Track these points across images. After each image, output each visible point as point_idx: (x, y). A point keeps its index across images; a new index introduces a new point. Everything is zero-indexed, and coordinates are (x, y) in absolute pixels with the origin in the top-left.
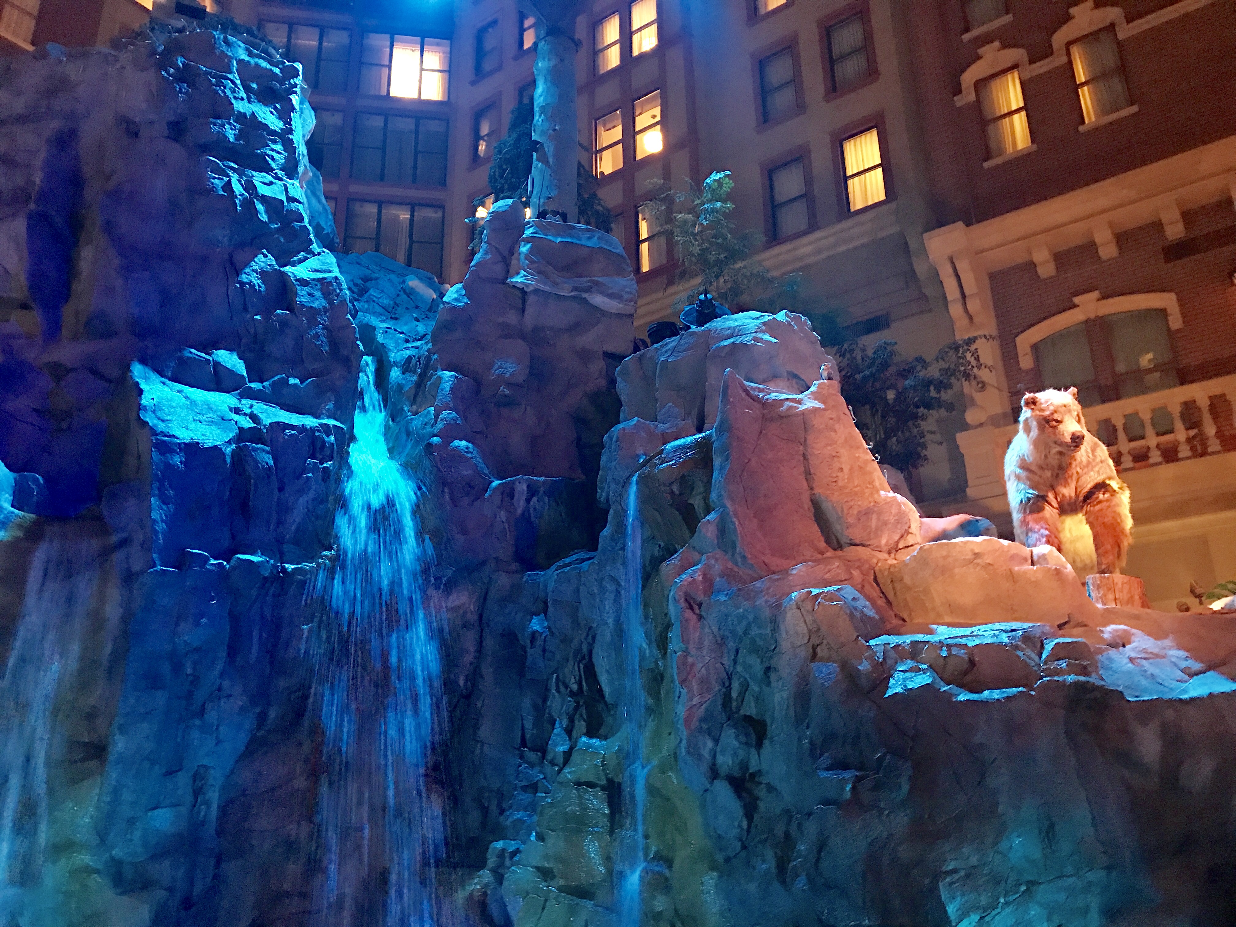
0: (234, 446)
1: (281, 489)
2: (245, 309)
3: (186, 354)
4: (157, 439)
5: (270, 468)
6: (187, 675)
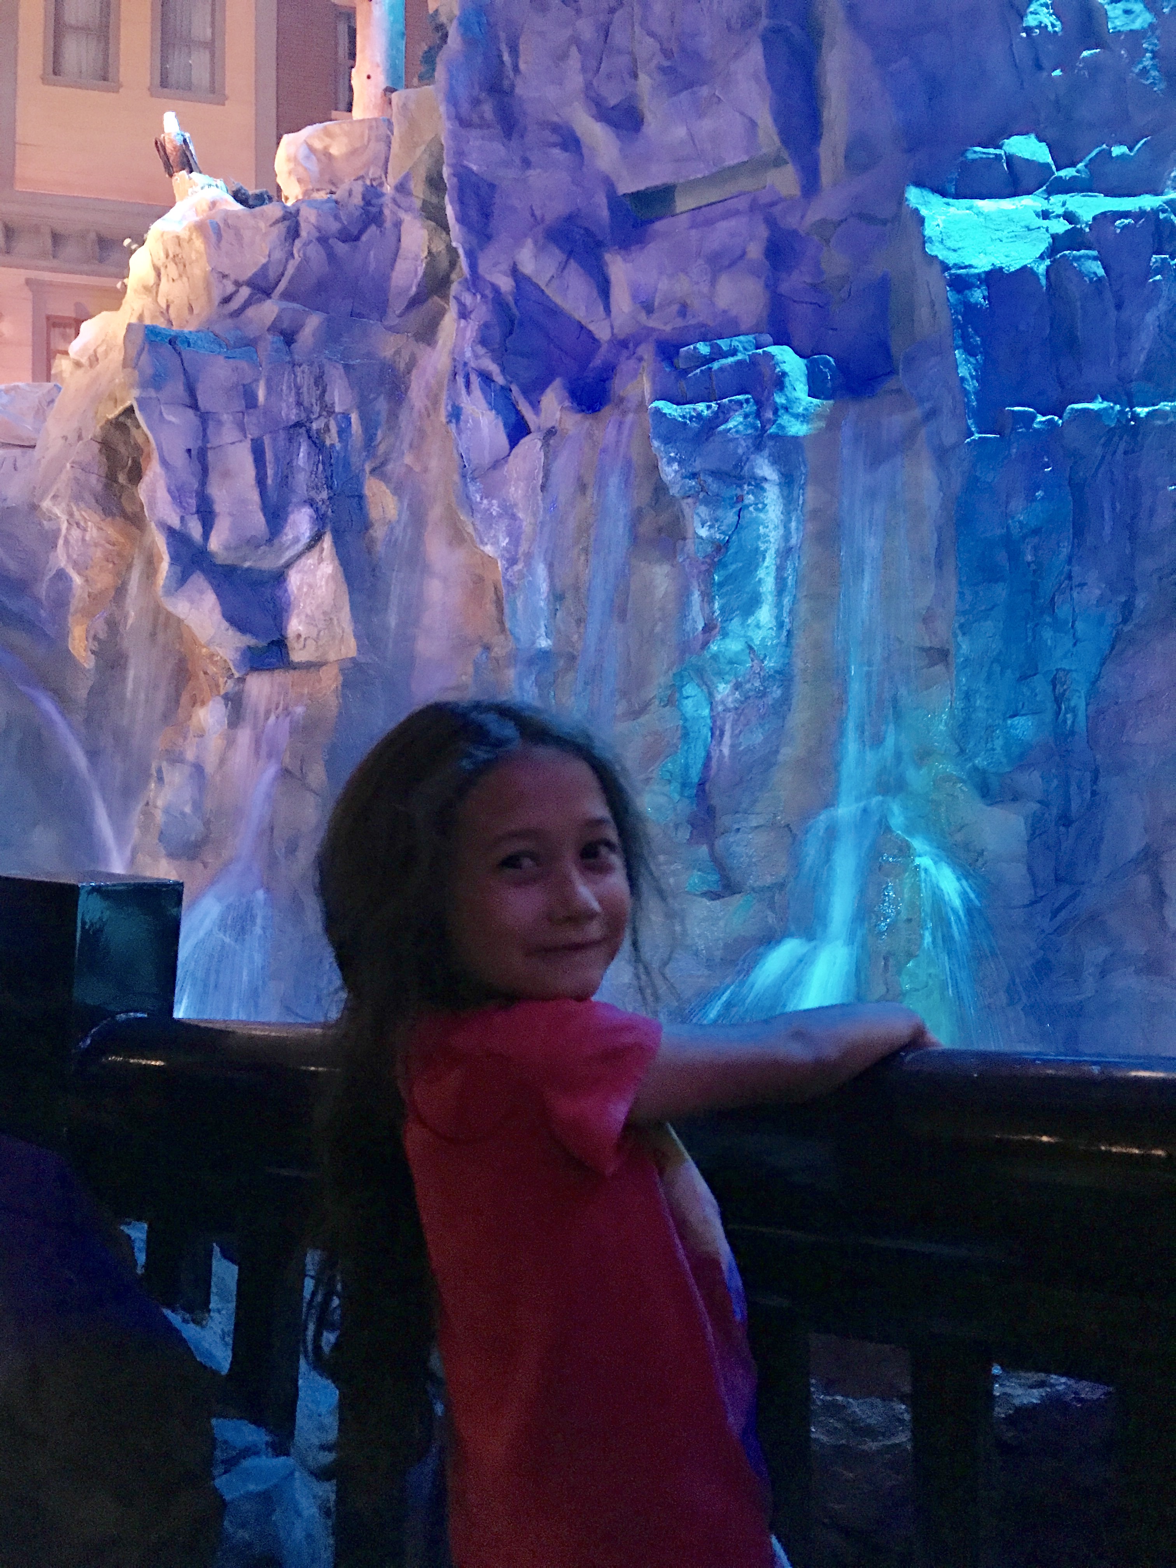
0: (1048, 262)
1: (1119, 307)
2: (1039, 67)
3: (970, 156)
4: (950, 275)
5: (1100, 279)
6: (1029, 564)
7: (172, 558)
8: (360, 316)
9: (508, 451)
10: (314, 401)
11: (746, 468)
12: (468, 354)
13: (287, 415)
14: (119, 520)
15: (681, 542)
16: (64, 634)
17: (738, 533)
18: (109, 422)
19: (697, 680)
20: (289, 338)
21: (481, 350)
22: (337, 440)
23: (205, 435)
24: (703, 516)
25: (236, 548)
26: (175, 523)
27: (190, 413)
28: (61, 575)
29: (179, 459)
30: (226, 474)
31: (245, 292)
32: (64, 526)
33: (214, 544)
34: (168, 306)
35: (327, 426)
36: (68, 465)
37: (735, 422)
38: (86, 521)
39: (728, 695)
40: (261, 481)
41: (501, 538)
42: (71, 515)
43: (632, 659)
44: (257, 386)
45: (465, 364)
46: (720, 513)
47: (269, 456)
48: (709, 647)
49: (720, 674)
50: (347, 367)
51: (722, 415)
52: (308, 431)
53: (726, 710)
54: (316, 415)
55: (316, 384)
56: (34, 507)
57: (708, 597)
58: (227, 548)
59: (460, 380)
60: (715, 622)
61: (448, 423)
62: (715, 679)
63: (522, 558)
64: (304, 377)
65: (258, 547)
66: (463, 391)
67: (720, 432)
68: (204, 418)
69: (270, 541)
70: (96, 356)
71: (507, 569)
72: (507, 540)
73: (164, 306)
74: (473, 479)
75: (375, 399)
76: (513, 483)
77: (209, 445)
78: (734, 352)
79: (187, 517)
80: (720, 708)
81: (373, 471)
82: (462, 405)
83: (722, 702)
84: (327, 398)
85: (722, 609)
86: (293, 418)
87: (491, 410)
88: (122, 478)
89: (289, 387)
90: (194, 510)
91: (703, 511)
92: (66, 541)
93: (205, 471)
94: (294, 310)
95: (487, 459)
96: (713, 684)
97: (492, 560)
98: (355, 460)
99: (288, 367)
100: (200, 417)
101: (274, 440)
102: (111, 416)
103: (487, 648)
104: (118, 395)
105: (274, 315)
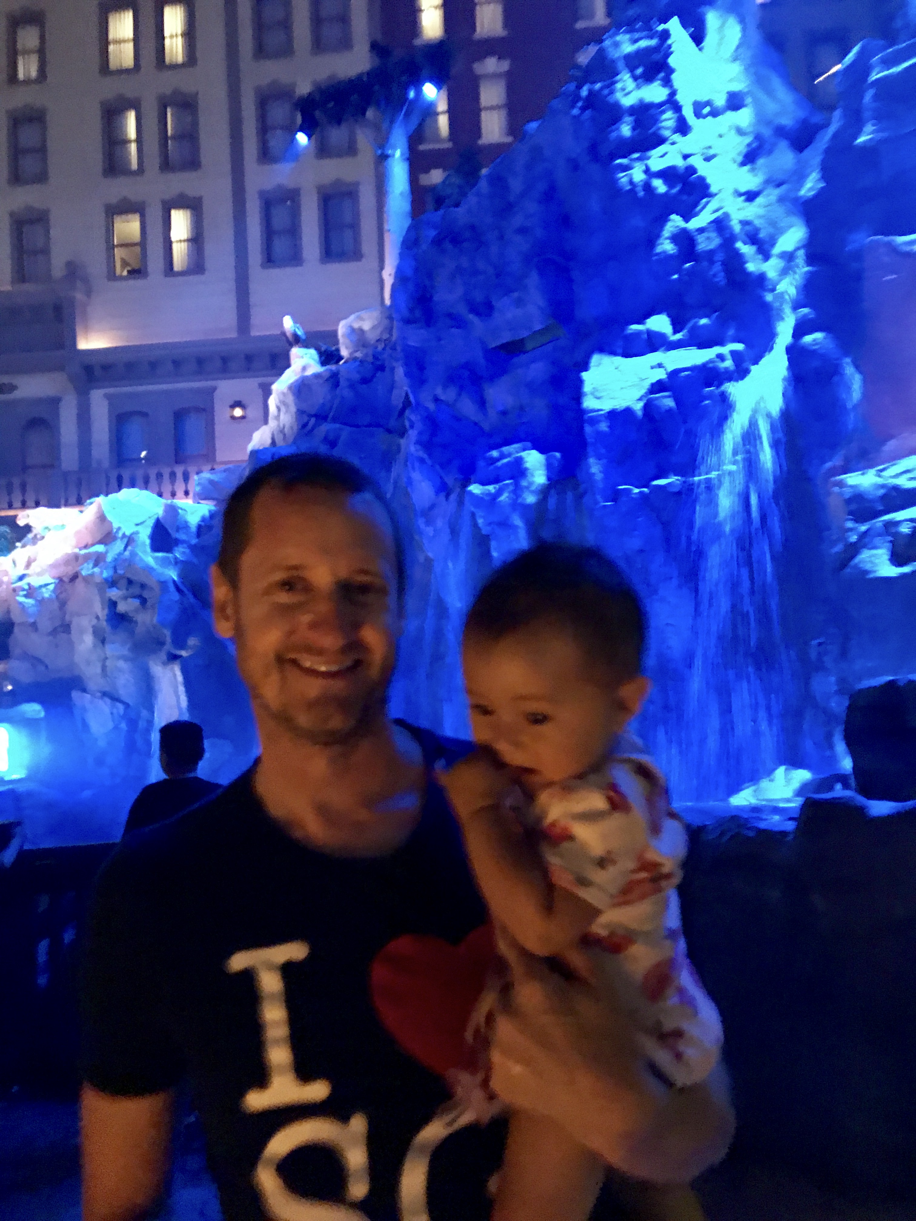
0: (644, 402)
3: (629, 331)
4: (588, 417)
5: (672, 409)
12: (413, 449)
20: (333, 444)
21: (418, 447)
31: (314, 420)
37: (504, 497)
51: (499, 493)
59: (410, 464)
61: (406, 487)
66: (412, 470)
67: (498, 502)
74: (421, 516)
78: (509, 455)
82: (412, 478)
94: (337, 427)
95: (427, 505)
105: (328, 431)
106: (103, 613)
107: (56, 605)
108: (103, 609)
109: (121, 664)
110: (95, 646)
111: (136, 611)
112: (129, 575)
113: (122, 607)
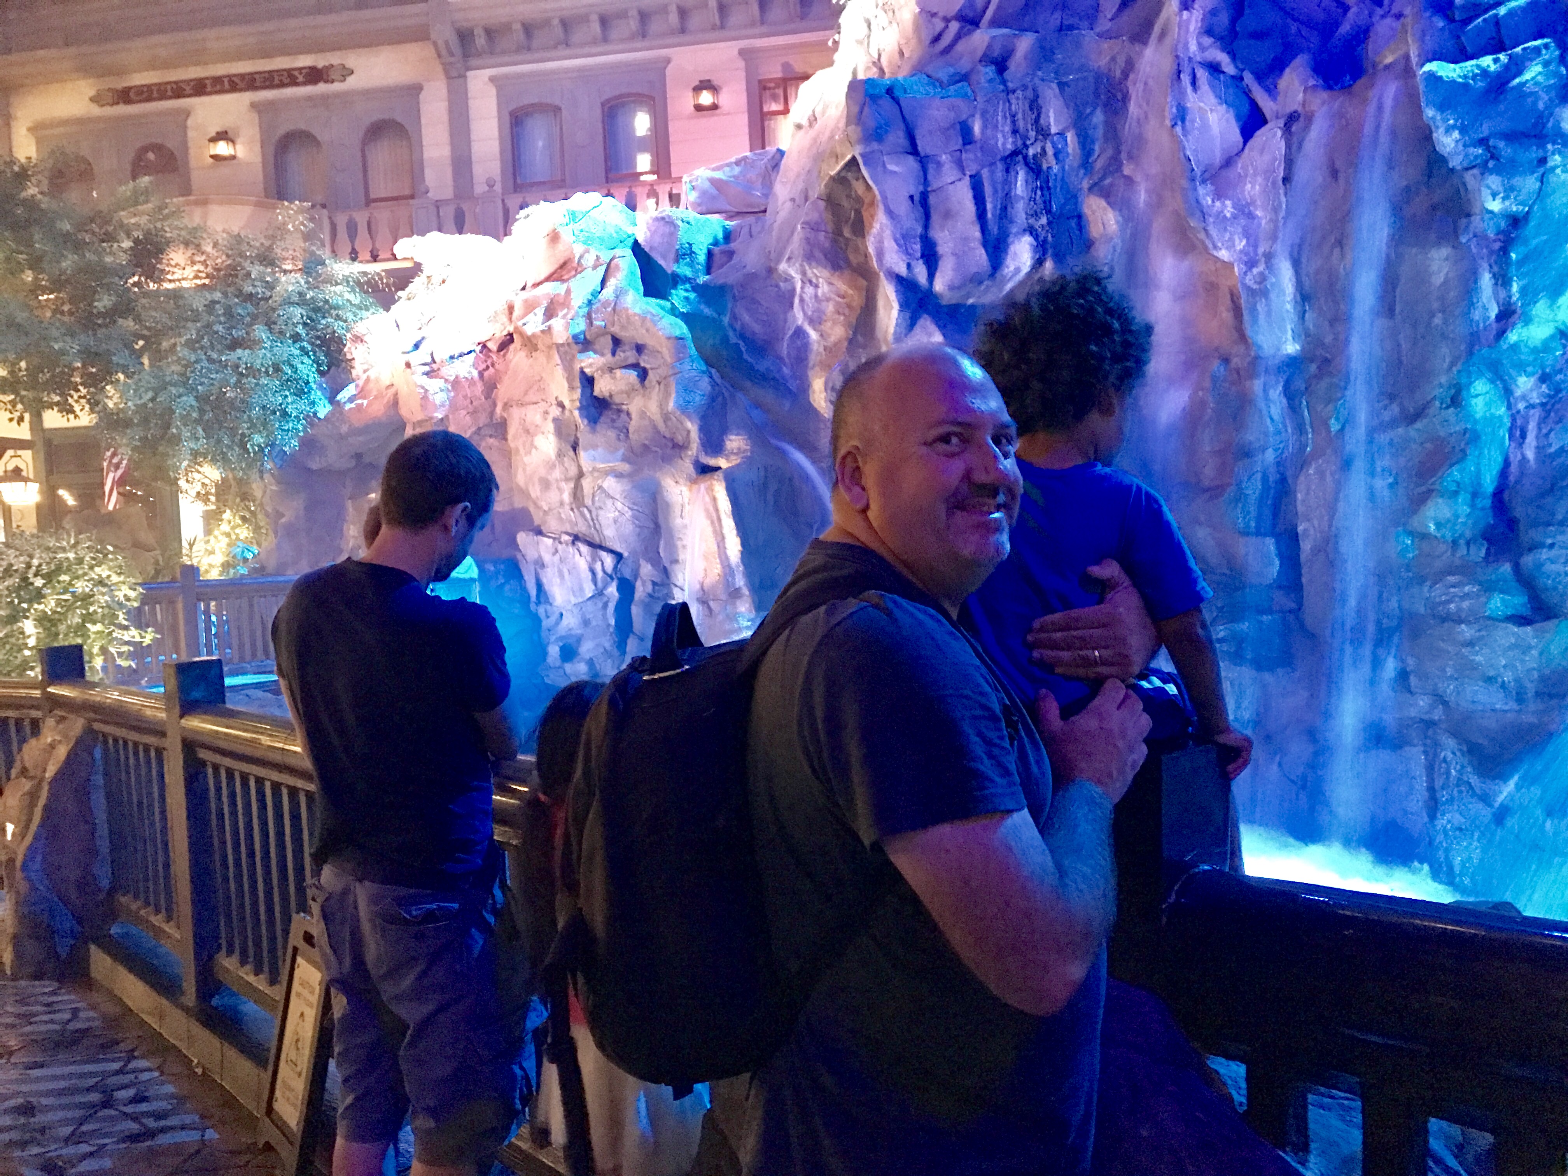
7: (901, 306)
8: (1071, 28)
9: (1241, 145)
10: (1030, 126)
11: (1550, 125)
12: (1193, 47)
13: (1004, 144)
14: (847, 273)
15: (1464, 221)
16: (805, 388)
17: (1541, 201)
18: (833, 178)
19: (1489, 375)
20: (1001, 65)
21: (1207, 41)
22: (1054, 162)
23: (926, 179)
24: (1494, 187)
25: (959, 288)
26: (902, 270)
27: (911, 158)
28: (799, 333)
29: (903, 208)
30: (948, 215)
31: (954, 26)
32: (798, 286)
33: (939, 286)
34: (880, 55)
35: (1043, 149)
36: (799, 227)
37: (1533, 72)
38: (817, 277)
39: (1531, 390)
40: (981, 215)
41: (1237, 242)
42: (804, 273)
43: (1404, 358)
44: (973, 121)
45: (1190, 59)
46: (1517, 181)
47: (988, 190)
48: (1506, 338)
49: (1521, 367)
50: (1062, 85)
51: (1516, 67)
52: (1025, 157)
53: (1531, 406)
54: (1032, 140)
55: (1031, 109)
56: (771, 271)
57: (1502, 280)
58: (951, 288)
59: (1186, 79)
60: (1513, 308)
61: (1173, 126)
62: (1513, 373)
63: (1263, 259)
64: (1019, 104)
65: (981, 283)
66: (1189, 89)
67: (1513, 88)
68: (924, 162)
69: (992, 275)
70: (814, 115)
71: (1245, 273)
72: (1244, 242)
73: (876, 56)
74: (1204, 182)
75: (1091, 113)
76: (1249, 179)
77: (929, 189)
79: (913, 263)
80: (1521, 406)
81: (1090, 189)
82: (1188, 105)
83: (1524, 397)
84: (1042, 121)
85: (1523, 291)
86: (1010, 147)
87: (1221, 104)
88: (847, 233)
89: (1005, 117)
90: (919, 255)
91: (1494, 181)
92: (802, 300)
93: (927, 216)
94: (1003, 35)
95: (1218, 158)
96: (1511, 377)
97: (1229, 266)
98: (1073, 180)
99: (1004, 95)
100: (921, 162)
101: (992, 173)
102: (833, 173)
103: (1226, 360)
104: (839, 150)
105: (986, 44)
106: (571, 398)
107: (479, 387)
108: (572, 388)
109: (610, 484)
110: (560, 455)
111: (630, 392)
112: (616, 330)
113: (603, 387)
